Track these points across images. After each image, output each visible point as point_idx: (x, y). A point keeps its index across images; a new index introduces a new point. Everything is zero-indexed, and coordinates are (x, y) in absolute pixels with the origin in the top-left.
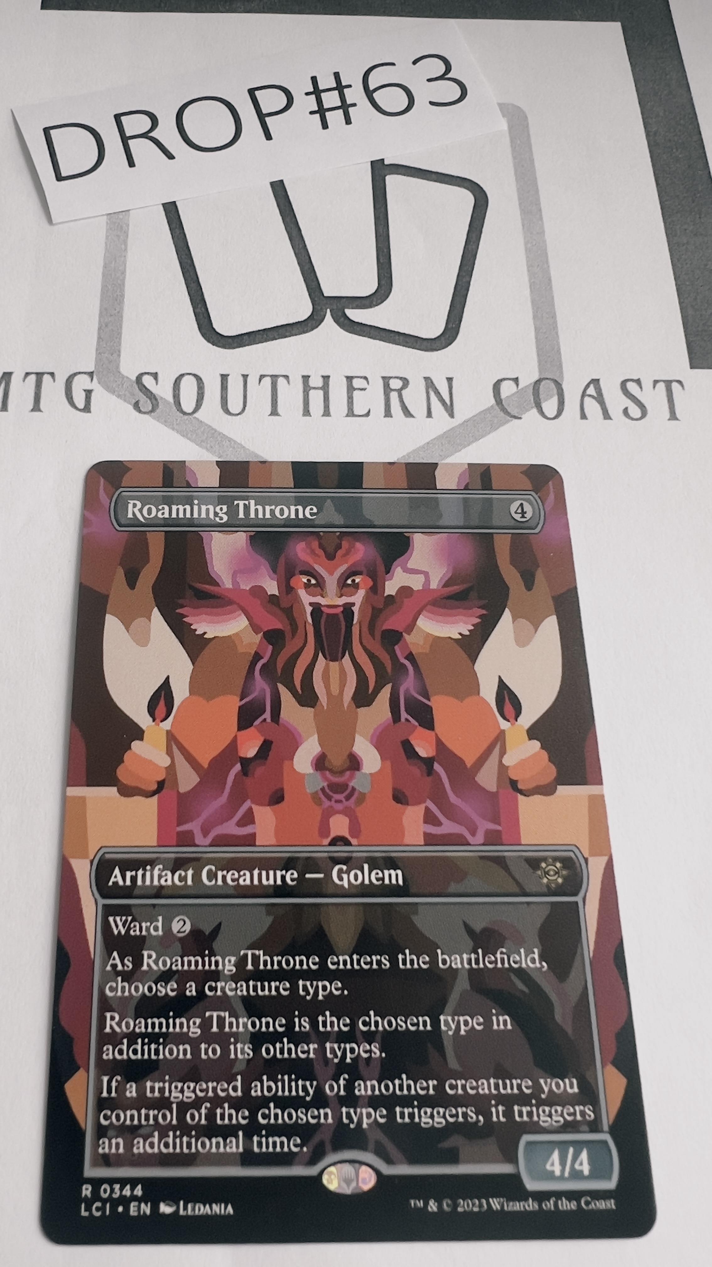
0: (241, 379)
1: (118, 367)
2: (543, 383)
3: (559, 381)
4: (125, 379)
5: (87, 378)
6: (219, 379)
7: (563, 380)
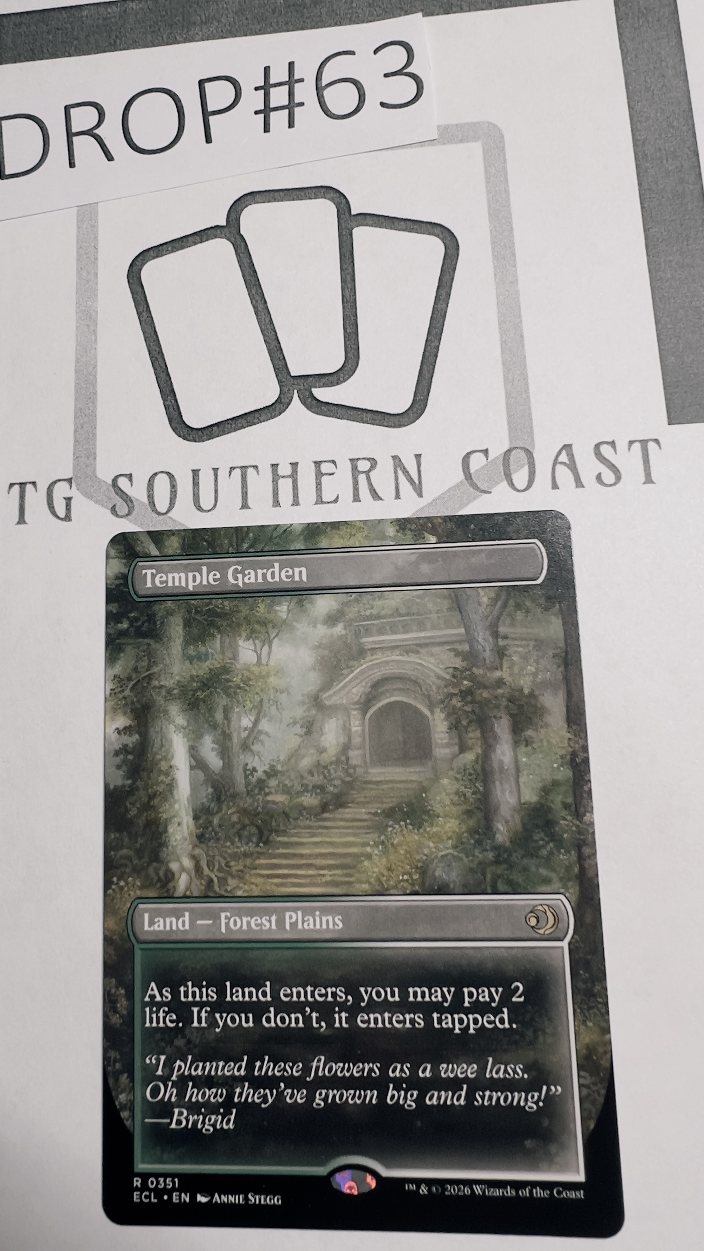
0: (212, 472)
1: (94, 471)
2: (514, 451)
3: (530, 450)
4: (102, 483)
5: (65, 484)
6: (191, 474)
7: (533, 449)
